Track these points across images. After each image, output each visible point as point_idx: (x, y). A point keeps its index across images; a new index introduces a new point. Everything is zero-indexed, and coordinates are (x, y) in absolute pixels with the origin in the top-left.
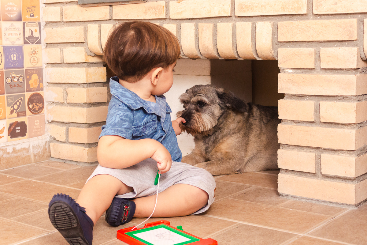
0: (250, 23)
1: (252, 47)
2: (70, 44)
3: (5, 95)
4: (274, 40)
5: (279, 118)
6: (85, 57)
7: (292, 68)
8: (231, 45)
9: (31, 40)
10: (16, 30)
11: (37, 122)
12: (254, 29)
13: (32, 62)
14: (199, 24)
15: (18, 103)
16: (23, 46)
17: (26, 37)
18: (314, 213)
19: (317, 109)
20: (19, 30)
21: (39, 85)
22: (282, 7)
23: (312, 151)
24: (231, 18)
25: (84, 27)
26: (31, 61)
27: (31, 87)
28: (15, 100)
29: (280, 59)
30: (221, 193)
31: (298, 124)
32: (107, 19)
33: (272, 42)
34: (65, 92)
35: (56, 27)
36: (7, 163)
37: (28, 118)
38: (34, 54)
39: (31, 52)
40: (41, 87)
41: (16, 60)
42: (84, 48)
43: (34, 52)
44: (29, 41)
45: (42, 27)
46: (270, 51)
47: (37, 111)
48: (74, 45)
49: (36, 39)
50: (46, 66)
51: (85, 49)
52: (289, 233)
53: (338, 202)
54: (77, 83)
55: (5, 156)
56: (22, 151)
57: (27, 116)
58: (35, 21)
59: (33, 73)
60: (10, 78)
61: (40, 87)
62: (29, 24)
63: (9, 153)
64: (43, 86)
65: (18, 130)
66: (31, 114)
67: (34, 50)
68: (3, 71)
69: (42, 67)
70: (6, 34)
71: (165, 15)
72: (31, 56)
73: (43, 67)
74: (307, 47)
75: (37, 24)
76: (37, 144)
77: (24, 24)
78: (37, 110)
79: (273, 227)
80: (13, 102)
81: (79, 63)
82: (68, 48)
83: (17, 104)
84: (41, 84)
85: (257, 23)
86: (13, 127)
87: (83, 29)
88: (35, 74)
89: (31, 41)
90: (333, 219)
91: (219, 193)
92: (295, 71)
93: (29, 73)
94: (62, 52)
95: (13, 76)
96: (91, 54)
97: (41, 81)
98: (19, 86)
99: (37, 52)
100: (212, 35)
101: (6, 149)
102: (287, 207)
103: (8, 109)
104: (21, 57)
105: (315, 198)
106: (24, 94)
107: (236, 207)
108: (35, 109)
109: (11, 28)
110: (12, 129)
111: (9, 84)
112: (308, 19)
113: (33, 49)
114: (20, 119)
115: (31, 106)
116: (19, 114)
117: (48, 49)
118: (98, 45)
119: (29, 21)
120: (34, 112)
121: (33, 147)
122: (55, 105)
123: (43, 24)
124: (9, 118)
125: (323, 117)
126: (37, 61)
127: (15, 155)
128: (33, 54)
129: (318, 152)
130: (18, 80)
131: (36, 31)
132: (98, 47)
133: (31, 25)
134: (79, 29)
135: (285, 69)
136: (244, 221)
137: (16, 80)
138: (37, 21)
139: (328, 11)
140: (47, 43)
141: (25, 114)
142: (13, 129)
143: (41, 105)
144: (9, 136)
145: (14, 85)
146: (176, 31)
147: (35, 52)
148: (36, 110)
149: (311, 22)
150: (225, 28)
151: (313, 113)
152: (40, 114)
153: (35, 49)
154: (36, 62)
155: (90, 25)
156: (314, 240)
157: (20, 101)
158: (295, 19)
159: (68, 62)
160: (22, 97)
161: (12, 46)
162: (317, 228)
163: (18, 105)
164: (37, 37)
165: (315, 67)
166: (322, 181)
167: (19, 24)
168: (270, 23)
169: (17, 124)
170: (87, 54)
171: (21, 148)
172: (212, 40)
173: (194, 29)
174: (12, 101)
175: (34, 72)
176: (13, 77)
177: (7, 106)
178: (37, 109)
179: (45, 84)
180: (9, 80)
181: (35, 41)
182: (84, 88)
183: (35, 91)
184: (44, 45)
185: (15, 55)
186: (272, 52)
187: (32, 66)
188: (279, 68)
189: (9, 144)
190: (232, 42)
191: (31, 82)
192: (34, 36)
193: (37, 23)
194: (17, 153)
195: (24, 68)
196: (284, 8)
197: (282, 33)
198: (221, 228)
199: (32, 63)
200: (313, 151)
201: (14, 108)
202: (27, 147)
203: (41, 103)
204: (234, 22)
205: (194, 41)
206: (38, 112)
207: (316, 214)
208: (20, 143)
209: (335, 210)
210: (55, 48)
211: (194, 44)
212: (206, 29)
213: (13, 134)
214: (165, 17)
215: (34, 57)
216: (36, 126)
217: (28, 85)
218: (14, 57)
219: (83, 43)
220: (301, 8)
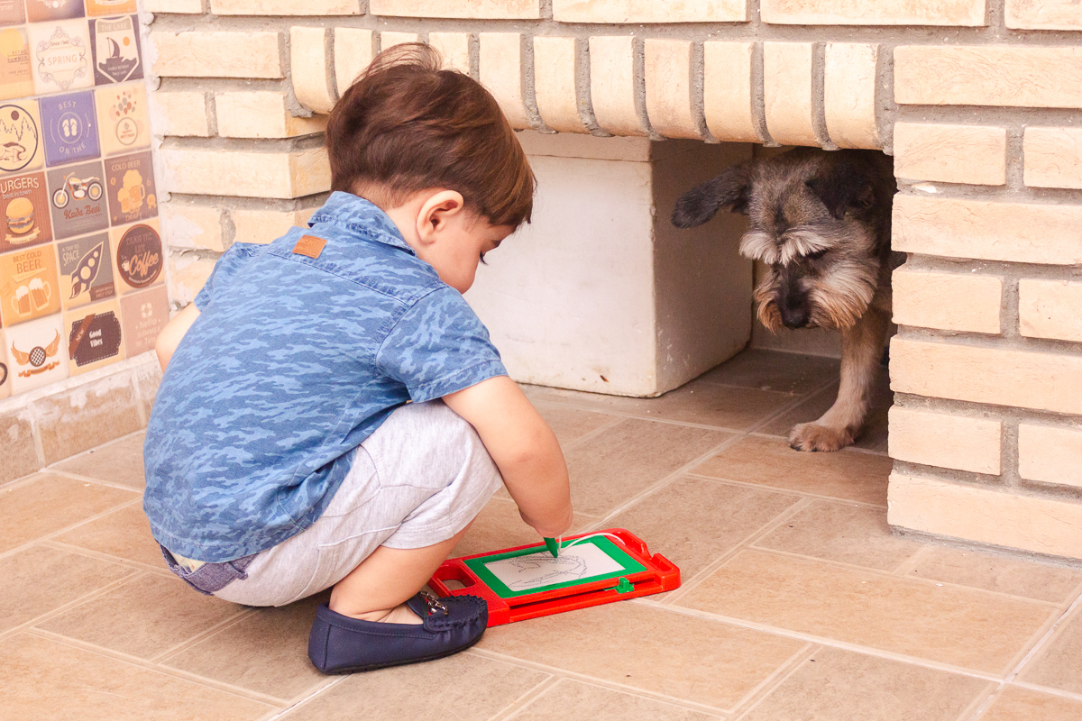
0: (808, 46)
1: (812, 115)
2: (236, 81)
3: (55, 243)
4: (880, 98)
5: (894, 320)
6: (286, 123)
7: (934, 183)
8: (749, 107)
9: (116, 69)
10: (70, 45)
11: (147, 311)
12: (818, 62)
13: (122, 137)
14: (647, 41)
15: (91, 262)
16: (93, 91)
17: (100, 64)
18: (1007, 595)
19: (1010, 301)
20: (80, 44)
21: (145, 200)
22: (908, 4)
23: (989, 413)
24: (747, 27)
25: (280, 34)
26: (120, 134)
27: (124, 211)
28: (81, 255)
29: (899, 152)
30: (724, 529)
31: (949, 339)
32: (351, 13)
33: (876, 103)
34: (227, 221)
35: (188, 28)
36: (74, 438)
37: (122, 300)
38: (126, 112)
39: (117, 105)
40: (152, 207)
41: (78, 134)
42: (282, 96)
43: (126, 106)
44: (110, 73)
45: (143, 29)
46: (869, 131)
47: (144, 278)
48: (247, 86)
49: (127, 66)
50: (161, 142)
51: (284, 98)
52: (964, 678)
53: (1065, 556)
54: (263, 199)
55: (65, 419)
56: (113, 400)
57: (119, 296)
58: (123, 12)
59: (127, 169)
60: (63, 192)
61: (150, 207)
62: (107, 24)
63: (76, 410)
64: (156, 202)
65: (97, 338)
66: (129, 288)
67: (124, 100)
68: (43, 173)
69: (149, 146)
70: (42, 62)
71: (538, 10)
72: (119, 118)
73: (152, 149)
74: (980, 122)
75: (128, 19)
76: (152, 373)
77: (92, 24)
78: (146, 274)
79: (912, 655)
80: (79, 259)
81: (265, 140)
82: (230, 93)
83: (87, 265)
84: (151, 196)
85: (828, 46)
86: (82, 332)
87: (276, 40)
88: (132, 169)
89: (114, 74)
90: (1066, 614)
91: (718, 527)
92: (942, 190)
93: (116, 168)
94: (210, 104)
95: (72, 183)
96: (302, 112)
97: (150, 189)
98: (90, 210)
99: (133, 105)
100: (688, 75)
101: (69, 398)
102: (925, 576)
103: (66, 283)
104: (90, 125)
105: (999, 544)
106: (107, 233)
107: (784, 580)
108: (138, 274)
109: (56, 40)
110: (79, 338)
111: (63, 211)
112: (986, 41)
113: (122, 97)
114: (100, 308)
115: (126, 266)
116: (97, 291)
117: (166, 94)
118: (326, 90)
119: (105, 14)
120: (135, 281)
121: (140, 383)
122: (196, 257)
123: (145, 18)
124: (70, 309)
125: (1026, 324)
126: (134, 131)
127: (94, 412)
128: (122, 113)
129: (1009, 420)
130: (87, 193)
131: (126, 41)
132: (327, 94)
133: (112, 24)
134: (266, 37)
135: (915, 183)
136: (823, 635)
137: (80, 194)
138: (127, 12)
139: (1050, 21)
140: (160, 77)
141: (114, 289)
142: (82, 340)
143: (154, 258)
144: (74, 361)
145: (77, 209)
146: (573, 58)
147: (129, 105)
148: (142, 275)
149: (996, 51)
150: (729, 57)
151: (997, 310)
152: (155, 285)
153: (126, 96)
154: (132, 135)
155: (296, 30)
156: (1041, 701)
157: (96, 254)
158: (946, 39)
159: (231, 136)
160: (102, 243)
161: (64, 96)
162: (1033, 651)
163: (91, 268)
164: (131, 59)
165: (1007, 180)
166: (1020, 497)
167: (78, 28)
168: (871, 47)
169: (94, 322)
170: (290, 115)
171: (110, 391)
172: (687, 89)
173: (631, 55)
174: (75, 256)
175: (131, 165)
176: (73, 189)
177: (63, 273)
178: (144, 272)
179: (162, 196)
180: (61, 198)
181: (125, 72)
182: (286, 214)
183: (135, 220)
184: (155, 82)
185: (73, 121)
186: (875, 132)
187: (123, 147)
188: (895, 178)
189: (76, 384)
190: (749, 98)
191: (122, 195)
192: (122, 58)
193: (128, 16)
194: (99, 406)
195: (99, 155)
196: (913, 7)
197: (908, 80)
198: (768, 664)
199: (123, 140)
200: (994, 413)
201: (80, 277)
202: (125, 385)
203: (153, 253)
204: (755, 40)
205: (632, 92)
206: (149, 279)
207: (1013, 596)
208: (106, 374)
209: (1062, 581)
210: (189, 93)
211: (632, 100)
212: (669, 56)
213: (83, 353)
214: (536, 16)
215: (128, 121)
216: (146, 320)
217: (116, 205)
218: (70, 127)
219: (278, 80)
220: (966, 8)
